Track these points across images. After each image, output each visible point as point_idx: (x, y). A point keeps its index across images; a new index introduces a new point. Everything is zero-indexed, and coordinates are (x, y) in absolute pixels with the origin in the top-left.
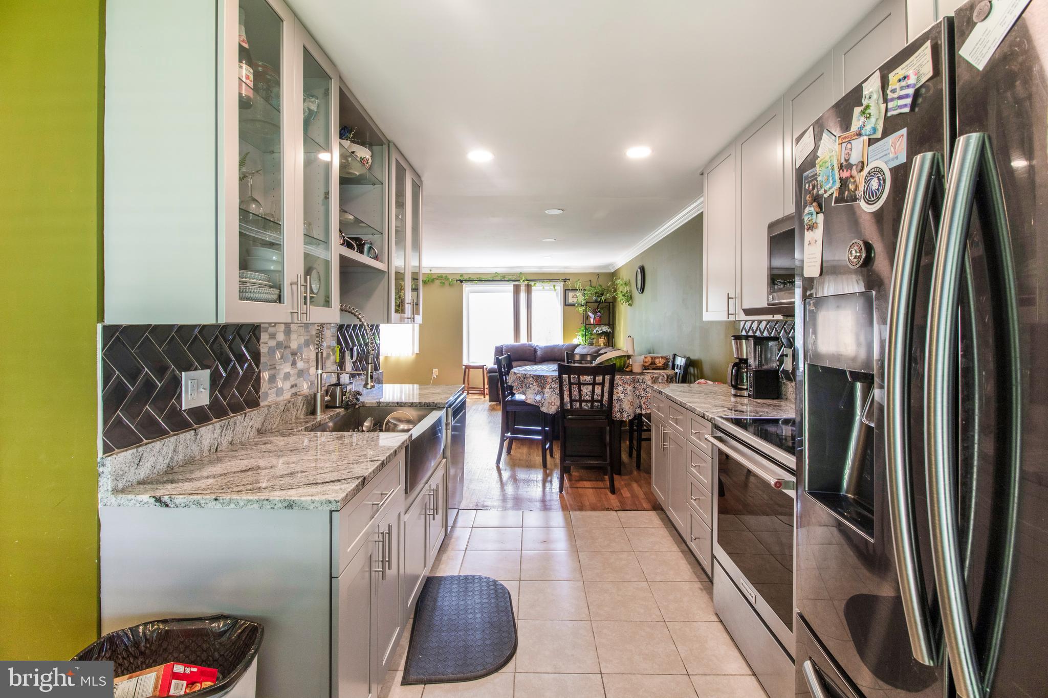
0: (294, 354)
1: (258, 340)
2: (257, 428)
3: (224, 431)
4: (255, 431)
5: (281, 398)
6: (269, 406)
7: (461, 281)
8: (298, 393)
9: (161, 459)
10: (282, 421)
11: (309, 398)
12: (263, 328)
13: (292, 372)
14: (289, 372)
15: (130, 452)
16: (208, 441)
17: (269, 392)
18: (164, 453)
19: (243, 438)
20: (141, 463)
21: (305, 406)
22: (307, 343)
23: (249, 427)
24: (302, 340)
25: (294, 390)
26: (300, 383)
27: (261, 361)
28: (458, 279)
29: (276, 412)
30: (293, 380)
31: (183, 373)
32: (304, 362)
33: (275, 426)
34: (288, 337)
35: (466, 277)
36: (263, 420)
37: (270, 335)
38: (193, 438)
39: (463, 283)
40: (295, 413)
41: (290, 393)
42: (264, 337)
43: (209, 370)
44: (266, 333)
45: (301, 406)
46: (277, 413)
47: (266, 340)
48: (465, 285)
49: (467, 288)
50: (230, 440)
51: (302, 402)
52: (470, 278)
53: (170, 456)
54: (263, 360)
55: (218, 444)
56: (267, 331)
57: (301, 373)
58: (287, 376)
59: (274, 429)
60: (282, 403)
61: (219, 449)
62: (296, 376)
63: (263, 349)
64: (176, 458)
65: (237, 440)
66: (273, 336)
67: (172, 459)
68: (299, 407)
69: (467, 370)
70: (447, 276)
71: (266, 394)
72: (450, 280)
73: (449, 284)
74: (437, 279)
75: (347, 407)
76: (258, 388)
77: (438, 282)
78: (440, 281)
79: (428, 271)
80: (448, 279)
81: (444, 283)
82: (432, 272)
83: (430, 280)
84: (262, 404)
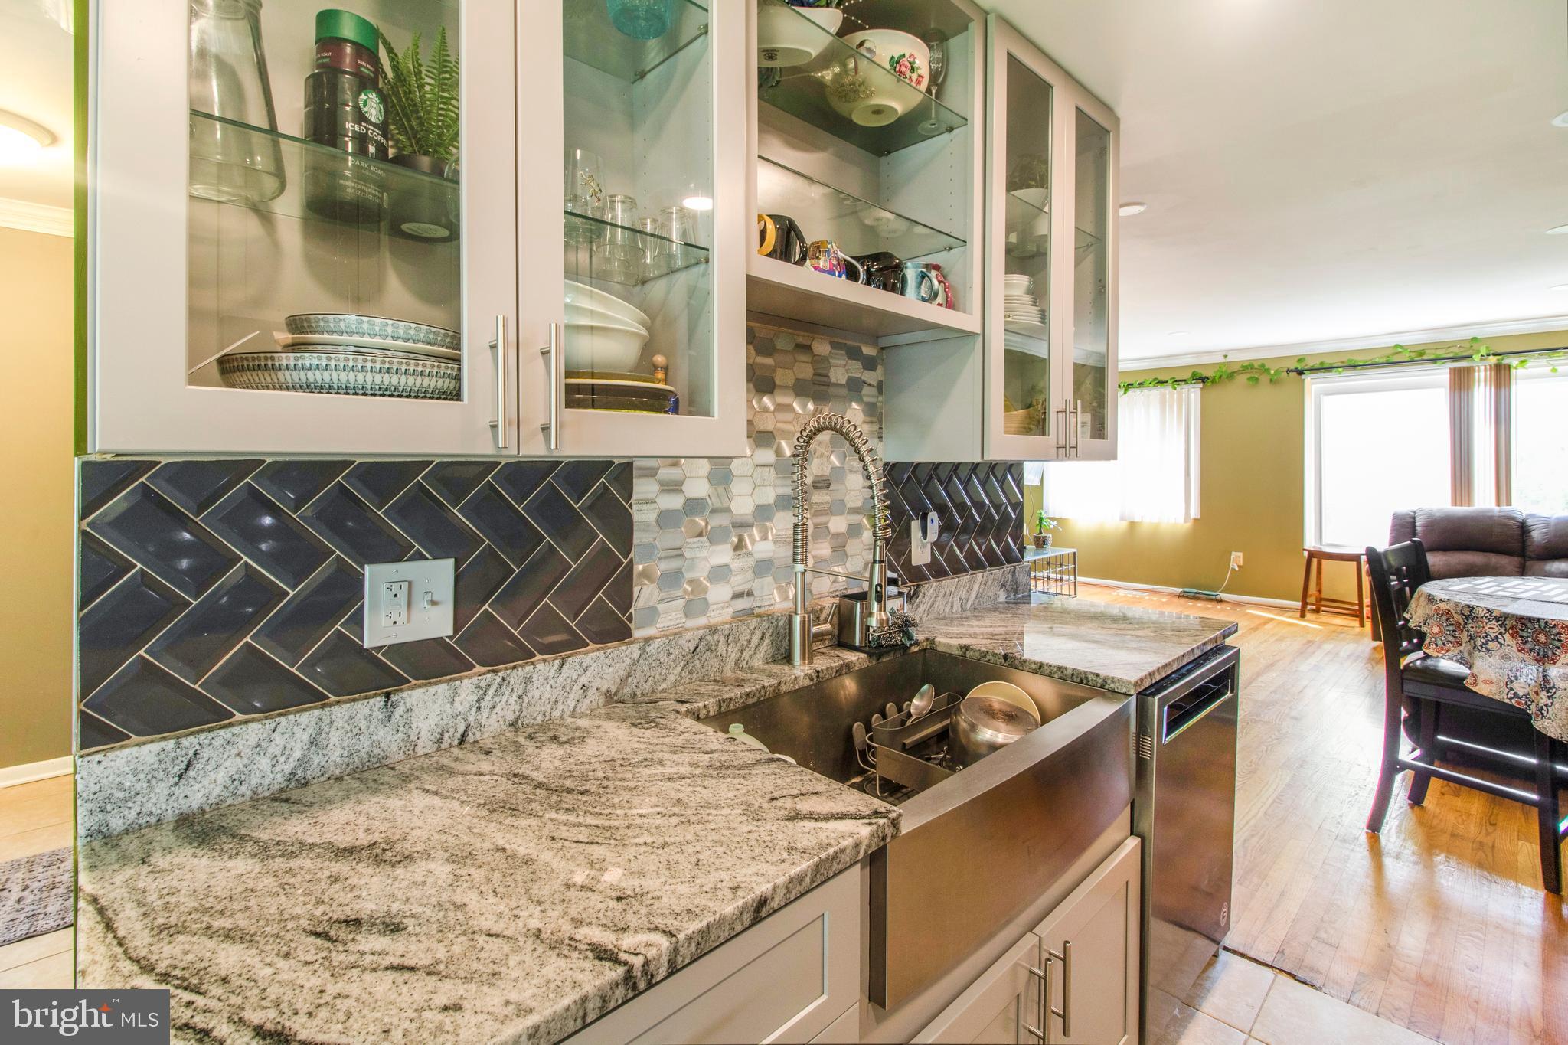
0: (741, 525)
1: (628, 494)
2: (604, 689)
3: (488, 698)
4: (595, 698)
5: (691, 623)
6: (647, 640)
7: (1301, 373)
8: (757, 611)
9: (264, 763)
10: (691, 672)
11: (781, 623)
12: (640, 468)
13: (736, 565)
14: (727, 565)
15: (156, 747)
16: (433, 720)
17: (660, 607)
18: (273, 749)
19: (557, 714)
20: (191, 773)
21: (767, 641)
22: (784, 502)
23: (577, 687)
24: (769, 496)
25: (742, 604)
26: (762, 588)
27: (635, 541)
28: (1292, 367)
29: (669, 654)
30: (738, 582)
31: (367, 567)
32: (775, 543)
33: (664, 686)
34: (721, 489)
35: (1310, 363)
36: (623, 673)
37: (662, 483)
38: (378, 714)
39: (1303, 377)
40: (734, 656)
41: (730, 610)
42: (642, 488)
43: (450, 563)
44: (652, 480)
45: (755, 640)
46: (672, 657)
47: (654, 496)
48: (1308, 379)
49: (1313, 385)
50: (511, 717)
51: (759, 633)
52: (1322, 363)
53: (298, 754)
54: (638, 538)
55: (467, 727)
56: (653, 476)
57: (763, 567)
58: (720, 573)
59: (663, 691)
60: (688, 636)
61: (470, 738)
62: (750, 575)
63: (642, 515)
64: (316, 760)
65: (534, 716)
66: (673, 487)
67: (304, 761)
68: (749, 642)
69: (1315, 561)
70: (1263, 365)
71: (652, 613)
72: (1272, 372)
73: (1271, 380)
74: (1239, 372)
75: (876, 649)
76: (625, 600)
77: (1243, 379)
78: (1248, 376)
79: (1220, 359)
80: (1267, 371)
81: (1257, 379)
82: (1228, 360)
83: (1224, 376)
84: (637, 634)
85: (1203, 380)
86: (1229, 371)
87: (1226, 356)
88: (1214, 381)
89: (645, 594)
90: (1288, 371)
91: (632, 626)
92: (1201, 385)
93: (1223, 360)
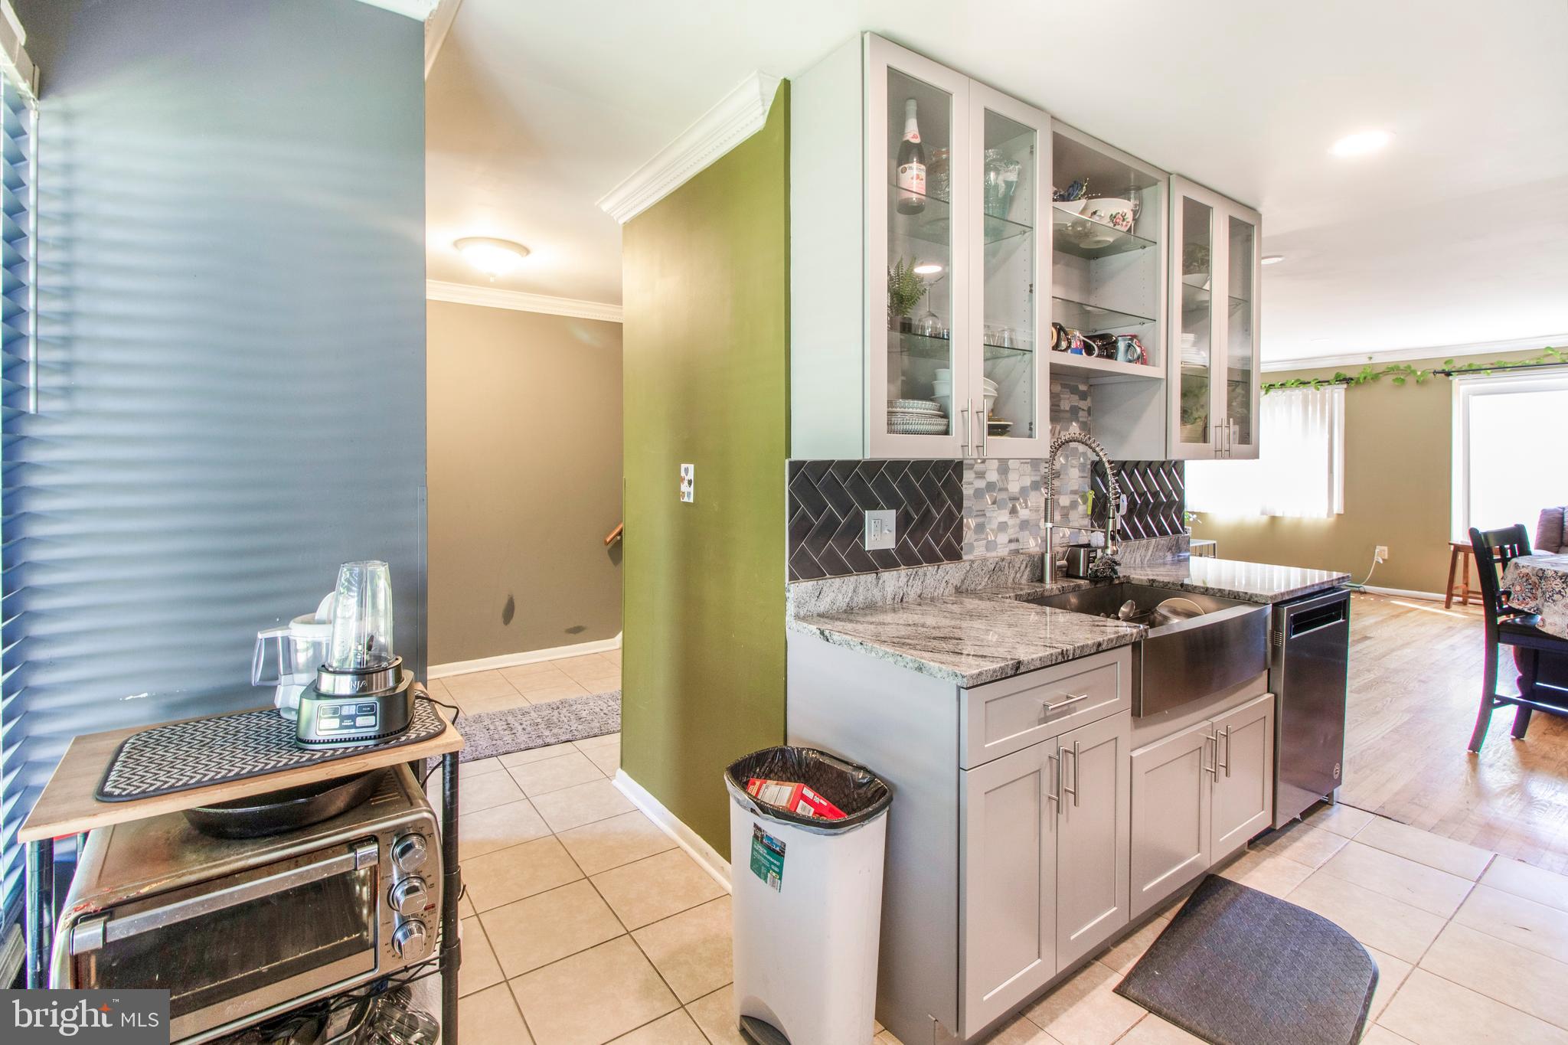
0: (1014, 499)
1: (961, 479)
2: (955, 585)
3: (911, 581)
4: (951, 589)
5: (994, 554)
6: (973, 562)
7: (1448, 374)
8: (1021, 551)
9: (840, 597)
10: (992, 582)
11: (1036, 559)
12: (967, 464)
13: (1011, 522)
14: (1006, 522)
15: (811, 583)
16: (892, 588)
17: (975, 543)
18: (843, 592)
19: (936, 594)
20: (821, 596)
21: (1028, 569)
22: (1035, 486)
23: (944, 582)
24: (1027, 482)
25: (1013, 546)
26: (1023, 537)
27: (964, 505)
28: (1439, 369)
29: (983, 570)
30: (1012, 532)
31: (866, 511)
32: (1030, 510)
33: (980, 588)
34: (1003, 477)
35: (1458, 365)
36: (962, 577)
37: (976, 473)
38: (874, 582)
39: (1451, 378)
40: (1012, 576)
41: (1008, 549)
42: (968, 476)
43: (895, 511)
44: (971, 472)
45: (1023, 568)
46: (984, 571)
47: (971, 480)
48: (1455, 379)
49: (1461, 385)
50: (919, 592)
51: (1024, 563)
52: (1470, 365)
53: (850, 595)
54: (965, 503)
55: (903, 595)
56: (972, 468)
57: (1024, 525)
58: (1003, 526)
59: (980, 590)
60: (991, 561)
61: (904, 600)
62: (1017, 529)
63: (967, 491)
64: (855, 599)
65: (927, 593)
66: (981, 475)
67: (852, 599)
68: (1019, 568)
69: (1461, 556)
70: (1409, 367)
71: (972, 547)
72: (1419, 373)
73: (1417, 381)
74: (1385, 373)
75: (1094, 578)
76: (959, 538)
77: (1388, 380)
78: (1395, 377)
79: (1364, 361)
80: (1414, 372)
81: (1403, 380)
82: (1373, 361)
83: (1369, 377)
84: (965, 557)
85: (1347, 380)
86: (1374, 372)
87: (1370, 358)
88: (1358, 382)
89: (968, 536)
90: (1435, 373)
91: (962, 553)
92: (1345, 386)
93: (1369, 362)
